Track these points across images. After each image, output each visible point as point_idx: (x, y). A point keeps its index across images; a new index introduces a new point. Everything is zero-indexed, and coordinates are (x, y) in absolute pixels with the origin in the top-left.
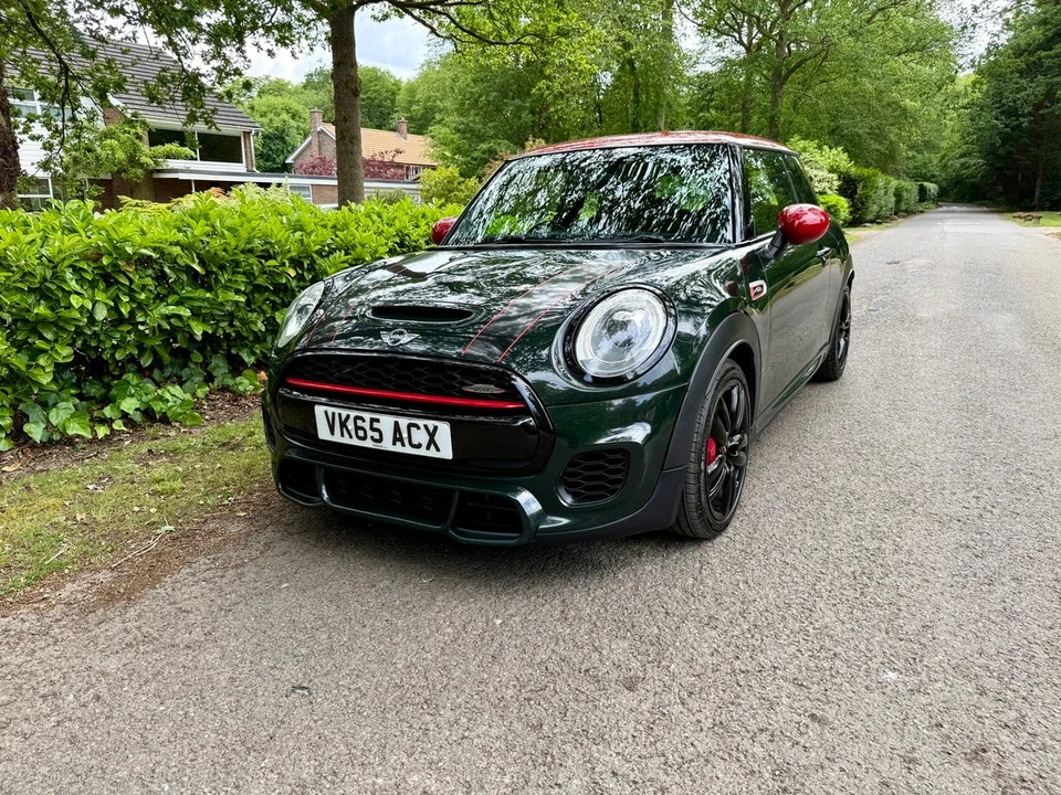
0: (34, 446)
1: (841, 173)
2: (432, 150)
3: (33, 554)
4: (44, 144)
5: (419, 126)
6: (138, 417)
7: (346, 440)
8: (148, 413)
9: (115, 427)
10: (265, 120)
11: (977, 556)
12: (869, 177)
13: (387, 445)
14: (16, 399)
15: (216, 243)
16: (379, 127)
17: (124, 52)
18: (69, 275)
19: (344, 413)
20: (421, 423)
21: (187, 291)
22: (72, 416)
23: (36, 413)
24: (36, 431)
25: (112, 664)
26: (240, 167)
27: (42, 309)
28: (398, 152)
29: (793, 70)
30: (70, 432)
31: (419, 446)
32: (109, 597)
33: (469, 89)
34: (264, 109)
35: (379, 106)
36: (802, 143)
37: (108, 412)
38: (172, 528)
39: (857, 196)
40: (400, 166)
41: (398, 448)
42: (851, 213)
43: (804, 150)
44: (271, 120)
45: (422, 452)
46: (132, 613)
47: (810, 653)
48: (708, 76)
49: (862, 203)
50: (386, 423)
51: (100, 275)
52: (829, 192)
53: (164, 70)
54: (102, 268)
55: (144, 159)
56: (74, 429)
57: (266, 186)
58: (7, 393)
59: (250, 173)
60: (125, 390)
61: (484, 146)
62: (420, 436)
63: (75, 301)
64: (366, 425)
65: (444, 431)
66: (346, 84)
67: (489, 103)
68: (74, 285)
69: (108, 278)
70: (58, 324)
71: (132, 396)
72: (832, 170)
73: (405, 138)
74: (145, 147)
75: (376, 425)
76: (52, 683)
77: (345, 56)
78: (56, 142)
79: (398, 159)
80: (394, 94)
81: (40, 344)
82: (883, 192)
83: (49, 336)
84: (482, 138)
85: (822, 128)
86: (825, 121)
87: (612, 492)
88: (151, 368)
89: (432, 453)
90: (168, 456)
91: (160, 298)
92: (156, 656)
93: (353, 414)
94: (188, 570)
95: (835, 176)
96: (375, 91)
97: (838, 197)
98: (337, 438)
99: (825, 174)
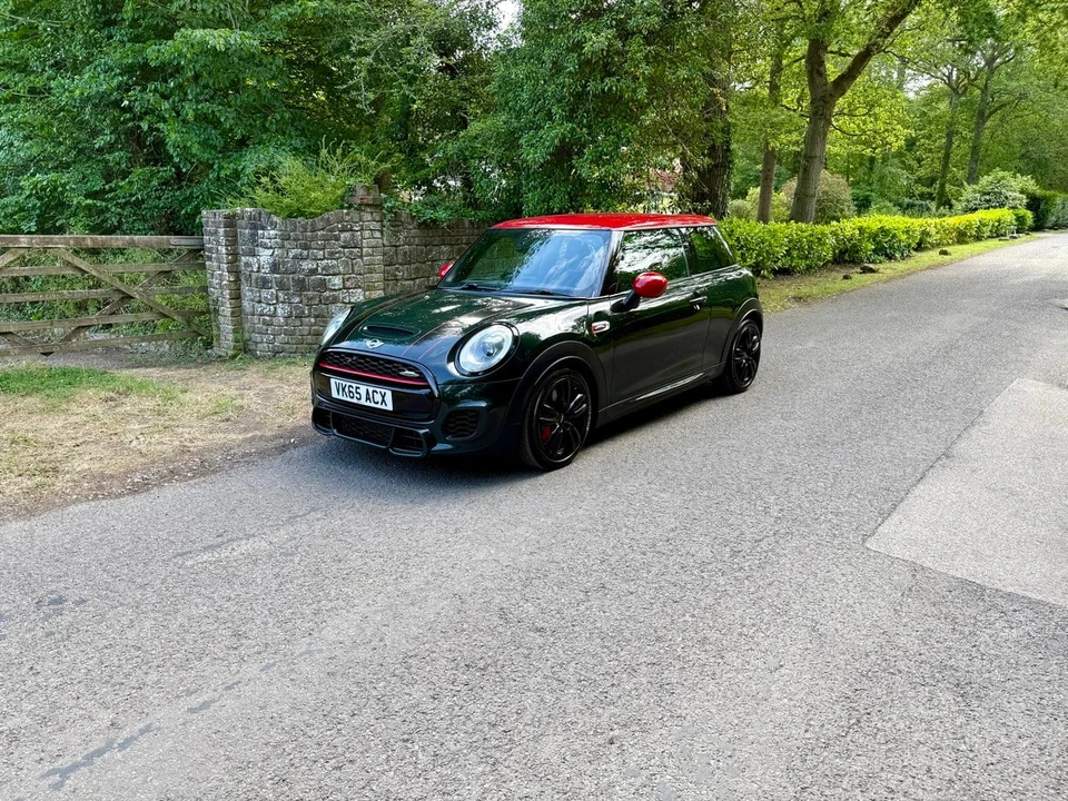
1: (1029, 194)
7: (344, 398)
13: (363, 402)
19: (344, 383)
20: (378, 390)
31: (378, 402)
41: (368, 404)
45: (379, 406)
50: (363, 389)
52: (1020, 207)
62: (378, 398)
64: (354, 390)
65: (389, 395)
75: (358, 390)
89: (383, 407)
93: (348, 384)
95: (1024, 196)
97: (1026, 211)
98: (340, 397)
99: (1018, 195)
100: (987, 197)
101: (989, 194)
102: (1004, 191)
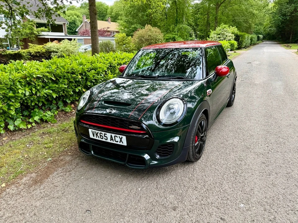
0: (11, 131)
1: (235, 34)
2: (118, 27)
3: (14, 169)
4: (6, 30)
5: (115, 19)
6: (39, 121)
7: (97, 138)
8: (42, 120)
9: (33, 125)
10: (69, 18)
11: (266, 166)
12: (243, 35)
13: (109, 141)
14: (5, 118)
15: (58, 71)
16: (102, 20)
17: (28, 3)
18: (18, 84)
19: (97, 132)
20: (118, 136)
21: (51, 85)
22: (21, 123)
23: (11, 122)
24: (11, 127)
25: (38, 204)
26: (63, 34)
27: (11, 94)
28: (108, 28)
29: (222, 3)
30: (21, 127)
31: (118, 142)
32: (36, 182)
33: (128, 9)
34: (69, 14)
35: (102, 13)
36: (224, 26)
37: (31, 120)
38: (51, 159)
39: (240, 41)
40: (109, 31)
41: (112, 142)
42: (238, 46)
43: (225, 27)
44: (71, 18)
45: (118, 143)
46: (42, 187)
47: (221, 198)
48: (197, 4)
49: (241, 43)
50: (109, 135)
51: (27, 83)
52: (232, 40)
53: (40, 8)
54: (27, 81)
55: (35, 32)
56: (22, 126)
57: (70, 40)
58: (2, 117)
59: (66, 35)
60: (35, 114)
61: (133, 26)
62: (118, 139)
63: (20, 91)
64: (103, 135)
65: (124, 138)
66: (93, 11)
67: (134, 13)
68: (19, 87)
69: (29, 84)
70: (15, 98)
71: (37, 115)
72: (233, 33)
73: (110, 23)
74: (35, 29)
75: (105, 135)
76: (23, 210)
77: (92, 3)
78: (9, 29)
79: (108, 30)
80: (106, 9)
81: (11, 103)
82: (247, 39)
83: (13, 101)
84: (132, 24)
85: (230, 20)
86: (231, 17)
87: (170, 154)
88: (42, 106)
89: (121, 144)
90: (48, 134)
91: (43, 87)
92: (49, 201)
93: (99, 132)
94: (56, 173)
95: (233, 35)
96: (101, 9)
97: (234, 41)
98: (95, 138)
99: (230, 34)
100: (219, 36)
101: (219, 34)
102: (225, 33)
